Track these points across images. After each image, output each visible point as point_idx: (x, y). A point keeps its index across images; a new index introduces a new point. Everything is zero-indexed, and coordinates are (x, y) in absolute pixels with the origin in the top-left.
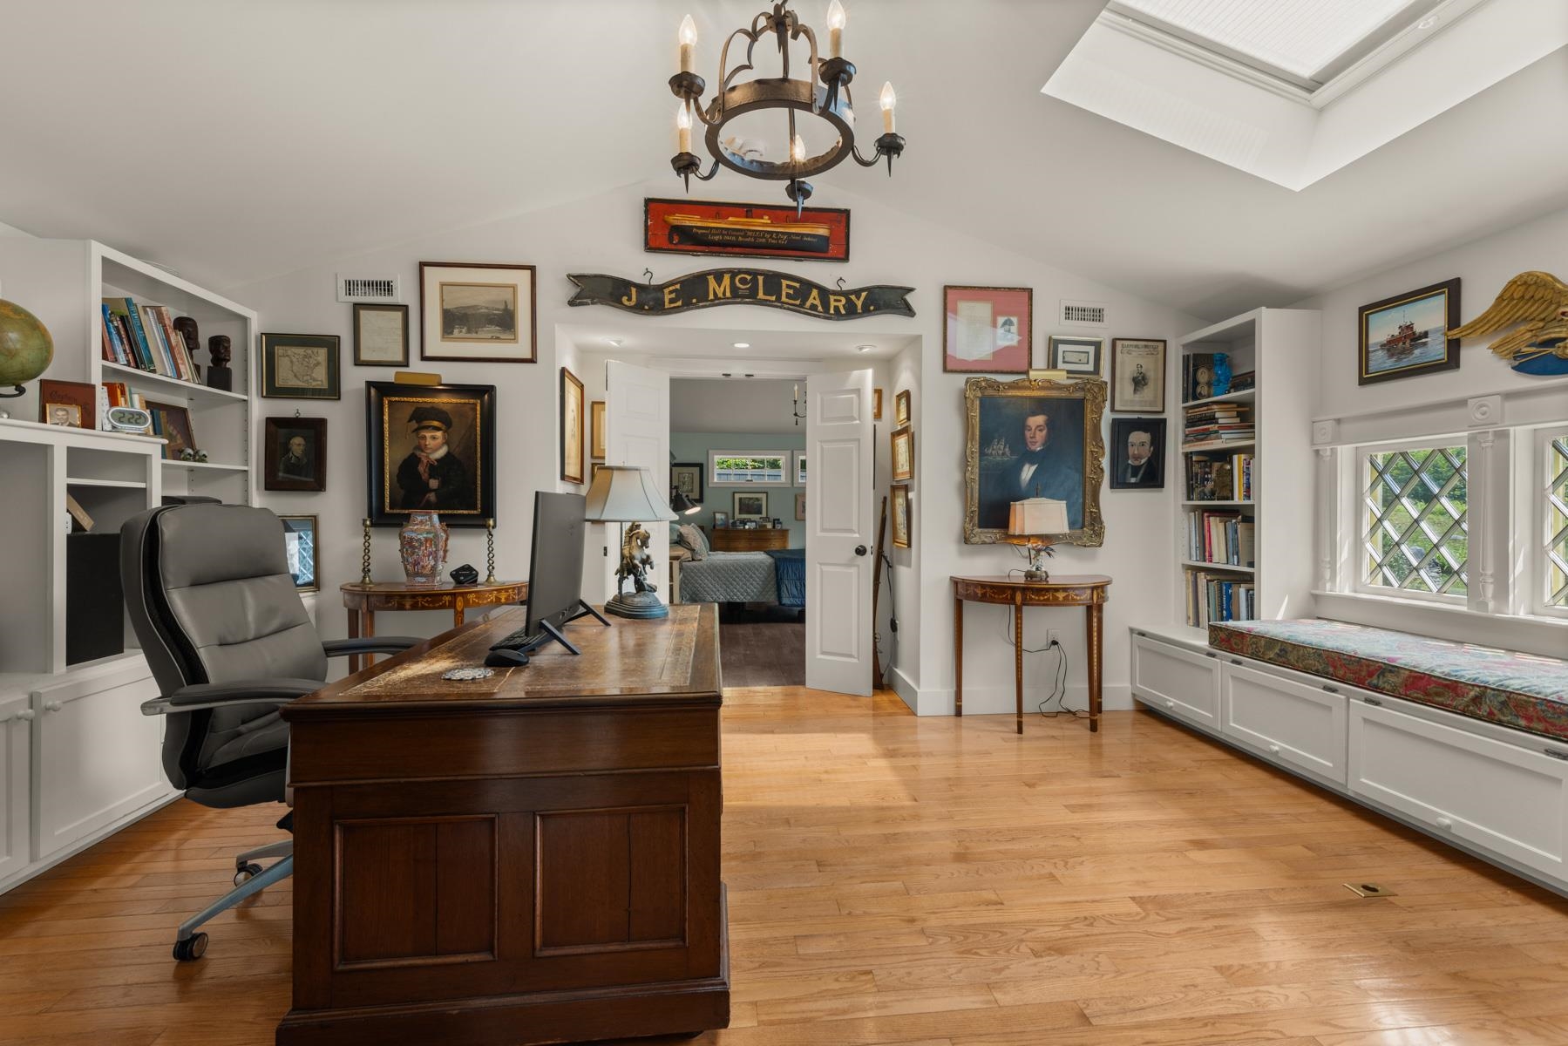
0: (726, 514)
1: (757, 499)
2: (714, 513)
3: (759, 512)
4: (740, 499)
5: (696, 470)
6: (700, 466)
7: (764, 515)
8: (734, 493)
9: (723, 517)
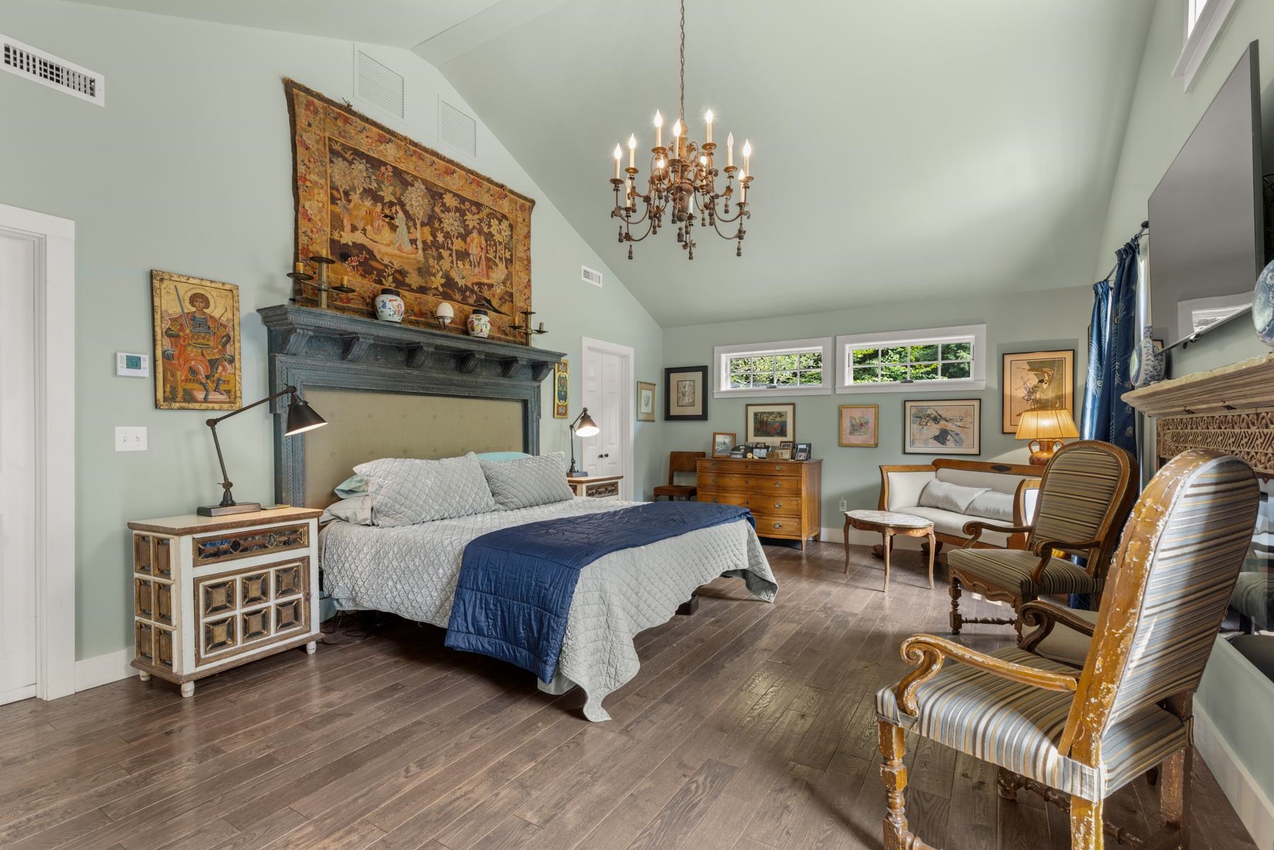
0: (733, 436)
1: (780, 414)
2: (714, 435)
3: (782, 432)
4: (756, 414)
5: (698, 376)
6: (704, 369)
7: (789, 438)
8: (748, 405)
9: (727, 440)
